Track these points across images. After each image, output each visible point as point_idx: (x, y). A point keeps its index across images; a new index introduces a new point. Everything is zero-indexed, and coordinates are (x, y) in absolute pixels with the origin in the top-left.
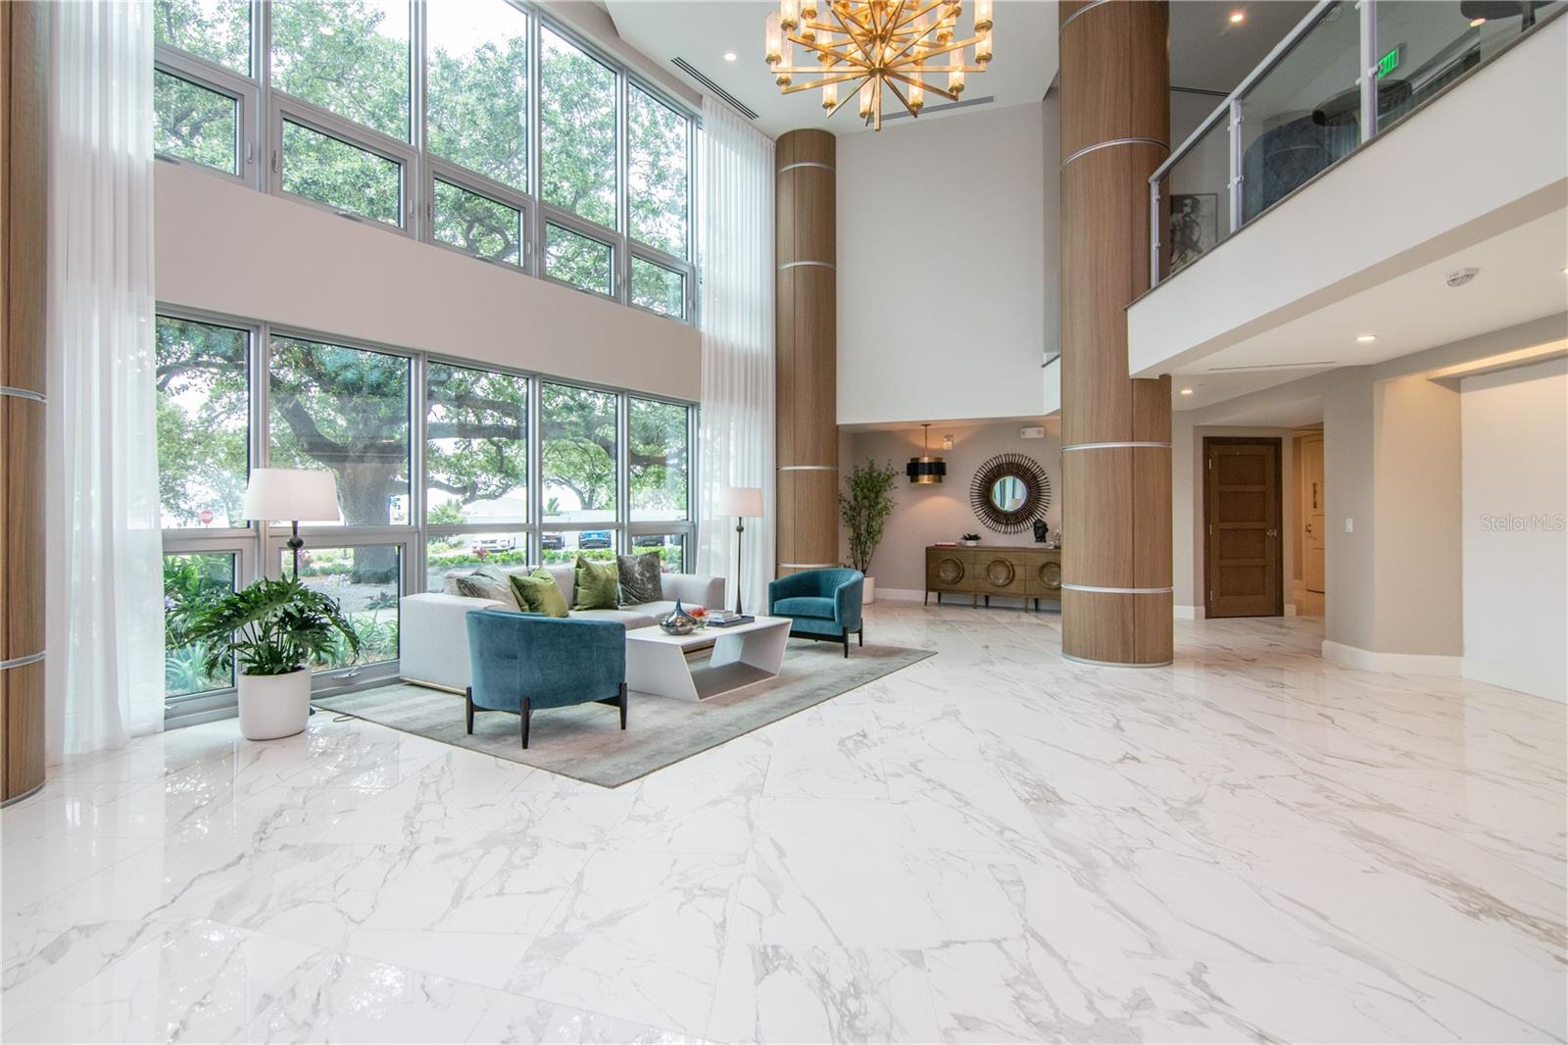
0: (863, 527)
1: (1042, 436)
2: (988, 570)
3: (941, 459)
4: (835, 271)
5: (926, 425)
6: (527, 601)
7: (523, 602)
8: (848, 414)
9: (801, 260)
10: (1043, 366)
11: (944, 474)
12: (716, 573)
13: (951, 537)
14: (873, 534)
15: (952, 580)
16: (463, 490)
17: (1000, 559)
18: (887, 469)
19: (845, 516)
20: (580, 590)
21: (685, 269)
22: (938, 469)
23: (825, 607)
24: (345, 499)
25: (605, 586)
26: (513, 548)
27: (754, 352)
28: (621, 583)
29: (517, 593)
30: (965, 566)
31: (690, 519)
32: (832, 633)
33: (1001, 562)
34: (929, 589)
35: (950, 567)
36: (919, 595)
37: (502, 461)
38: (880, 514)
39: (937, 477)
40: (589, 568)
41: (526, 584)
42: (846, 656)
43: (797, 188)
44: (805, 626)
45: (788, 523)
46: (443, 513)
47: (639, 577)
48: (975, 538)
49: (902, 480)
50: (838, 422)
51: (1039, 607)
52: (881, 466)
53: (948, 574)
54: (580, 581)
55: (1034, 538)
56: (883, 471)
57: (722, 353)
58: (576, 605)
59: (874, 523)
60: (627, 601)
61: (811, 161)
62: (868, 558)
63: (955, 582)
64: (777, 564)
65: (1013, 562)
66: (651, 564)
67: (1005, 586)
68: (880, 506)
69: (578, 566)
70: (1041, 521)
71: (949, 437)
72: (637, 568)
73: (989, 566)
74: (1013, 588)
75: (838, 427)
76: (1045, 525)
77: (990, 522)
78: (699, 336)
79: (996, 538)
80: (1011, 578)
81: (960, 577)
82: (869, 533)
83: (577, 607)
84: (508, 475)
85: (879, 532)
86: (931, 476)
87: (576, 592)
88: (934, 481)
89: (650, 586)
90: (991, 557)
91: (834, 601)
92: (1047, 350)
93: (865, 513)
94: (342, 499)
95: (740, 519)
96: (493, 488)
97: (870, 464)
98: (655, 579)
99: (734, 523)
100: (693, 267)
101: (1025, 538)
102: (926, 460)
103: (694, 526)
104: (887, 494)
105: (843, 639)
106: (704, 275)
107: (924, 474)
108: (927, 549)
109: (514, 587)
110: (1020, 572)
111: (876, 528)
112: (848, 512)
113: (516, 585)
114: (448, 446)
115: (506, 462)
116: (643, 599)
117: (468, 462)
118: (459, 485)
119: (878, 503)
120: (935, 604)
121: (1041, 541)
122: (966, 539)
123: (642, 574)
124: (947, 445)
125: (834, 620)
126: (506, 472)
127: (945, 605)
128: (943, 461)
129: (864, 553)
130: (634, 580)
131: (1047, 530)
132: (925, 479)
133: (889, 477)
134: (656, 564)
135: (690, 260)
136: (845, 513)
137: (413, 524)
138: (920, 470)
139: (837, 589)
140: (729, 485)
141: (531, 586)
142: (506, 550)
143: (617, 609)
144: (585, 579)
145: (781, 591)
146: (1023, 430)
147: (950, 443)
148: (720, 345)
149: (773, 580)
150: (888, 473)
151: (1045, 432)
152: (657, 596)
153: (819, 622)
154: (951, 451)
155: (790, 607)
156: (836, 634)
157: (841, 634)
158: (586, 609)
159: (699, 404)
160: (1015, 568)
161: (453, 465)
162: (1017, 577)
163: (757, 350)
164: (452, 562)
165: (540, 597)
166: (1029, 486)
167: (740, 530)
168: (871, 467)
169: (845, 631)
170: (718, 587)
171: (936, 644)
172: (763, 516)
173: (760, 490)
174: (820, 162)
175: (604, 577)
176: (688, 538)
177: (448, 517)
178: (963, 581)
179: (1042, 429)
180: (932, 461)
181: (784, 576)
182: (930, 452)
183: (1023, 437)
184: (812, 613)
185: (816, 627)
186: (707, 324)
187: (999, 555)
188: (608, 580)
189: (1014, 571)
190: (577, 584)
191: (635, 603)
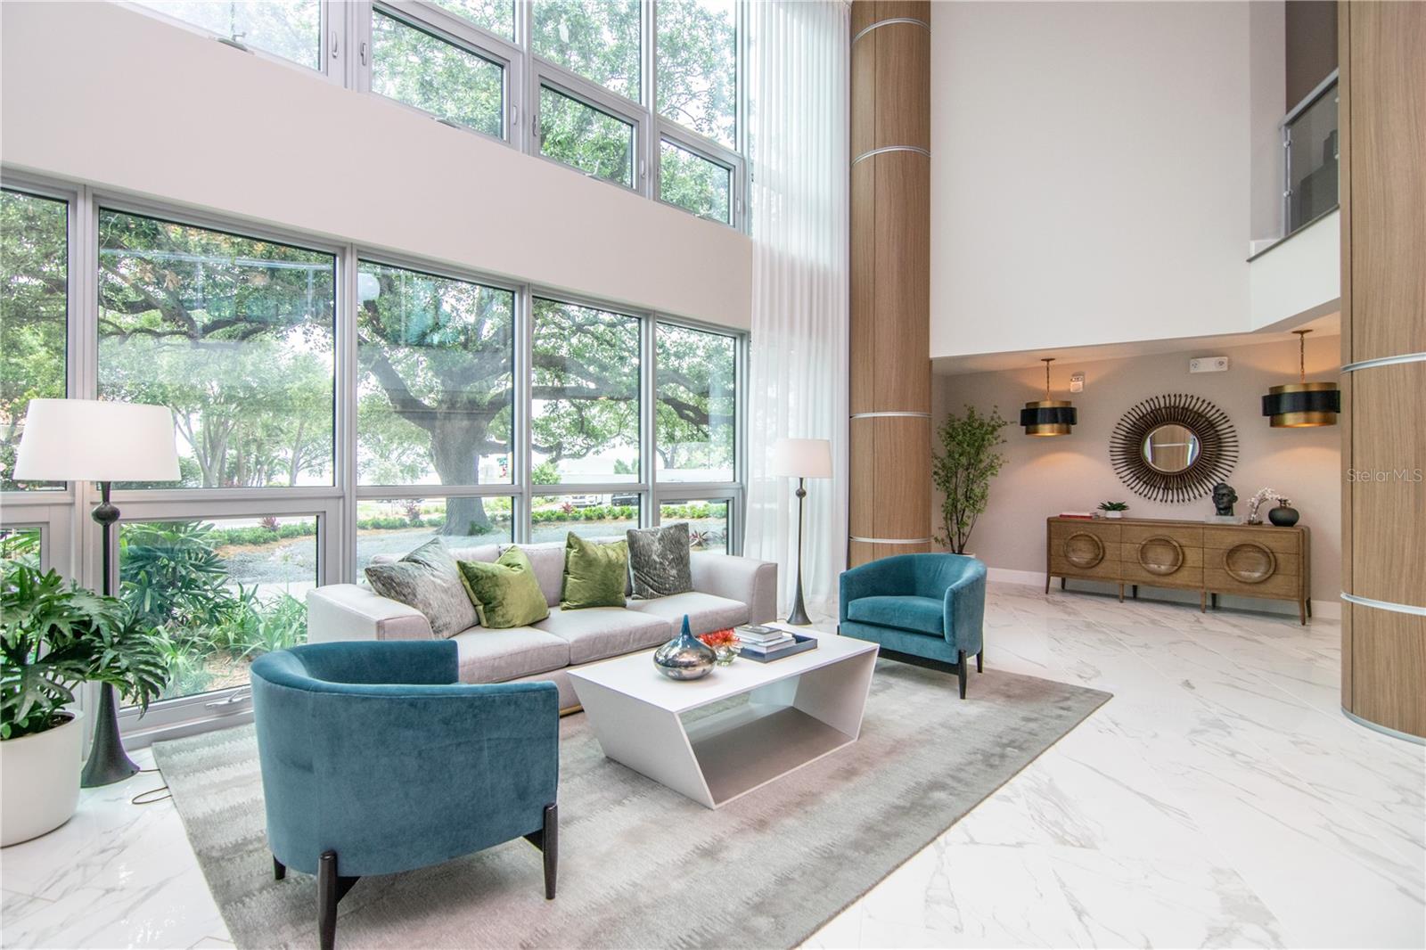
0: (960, 492)
1: (1225, 368)
2: (1143, 551)
3: (1070, 403)
4: (929, 158)
5: (1048, 360)
6: (480, 599)
7: (477, 602)
8: (944, 345)
9: (884, 146)
10: (1250, 260)
11: (1073, 422)
12: (768, 558)
13: (1086, 505)
14: (974, 500)
15: (1088, 563)
16: (549, 450)
17: (1162, 537)
18: (992, 419)
19: (936, 477)
20: (570, 579)
21: (733, 161)
22: (1065, 416)
23: (926, 615)
24: (437, 459)
25: (605, 575)
26: (600, 503)
27: (822, 270)
28: (634, 568)
29: (467, 584)
30: (1106, 544)
31: (738, 480)
32: (941, 659)
33: (1166, 542)
34: (1050, 572)
35: (1082, 545)
36: (1037, 578)
37: (582, 422)
38: (983, 474)
39: (1064, 426)
40: (582, 549)
41: (480, 574)
42: (963, 696)
43: (878, 58)
44: (896, 641)
45: (865, 485)
46: (541, 471)
47: (658, 560)
48: (1120, 507)
49: (1015, 430)
50: (932, 356)
51: (1217, 604)
52: (985, 414)
53: (1082, 555)
54: (571, 569)
55: (1215, 510)
56: (986, 421)
57: (780, 264)
58: (563, 600)
59: (975, 486)
60: (642, 594)
61: (897, 16)
62: (966, 530)
63: (1091, 565)
64: (850, 537)
65: (1183, 542)
66: (678, 541)
67: (1171, 574)
68: (982, 466)
69: (570, 546)
70: (1226, 486)
71: (1077, 375)
72: (657, 547)
73: (1144, 546)
74: (1183, 577)
75: (931, 362)
76: (1232, 492)
77: (1139, 486)
78: (749, 245)
79: (1149, 507)
80: (1179, 563)
81: (1099, 558)
82: (967, 498)
83: (564, 605)
84: (588, 435)
85: (983, 497)
86: (1056, 426)
87: (565, 580)
88: (1061, 432)
89: (674, 572)
90: (1148, 534)
91: (943, 606)
92: (1256, 235)
93: (962, 474)
94: (435, 458)
95: (801, 480)
96: (577, 448)
97: (968, 413)
98: (682, 561)
99: (795, 486)
100: (743, 159)
101: (1198, 508)
102: (1047, 404)
103: (742, 488)
104: (992, 450)
105: (958, 669)
106: (756, 170)
107: (1044, 422)
108: (1050, 521)
109: (464, 578)
110: (1193, 557)
111: (977, 491)
112: (940, 471)
113: (465, 574)
114: (539, 408)
115: (586, 423)
116: (664, 590)
117: (556, 424)
118: (547, 445)
119: (981, 461)
120: (1058, 591)
121: (1226, 514)
122: (1105, 507)
123: (663, 556)
124: (1076, 386)
125: (942, 637)
126: (587, 433)
127: (1074, 592)
128: (1073, 406)
129: (961, 523)
130: (650, 564)
131: (1235, 499)
132: (1046, 430)
133: (994, 429)
134: (683, 541)
135: (739, 150)
136: (935, 473)
137: (516, 483)
138: (1039, 417)
139: (948, 590)
140: (788, 437)
141: (487, 577)
142: (594, 506)
143: (624, 606)
144: (576, 563)
145: (857, 585)
146: (1193, 361)
147: (1081, 383)
148: (777, 255)
149: (844, 570)
150: (993, 423)
151: (1230, 361)
152: (684, 584)
153: (917, 639)
154: (1081, 393)
155: (872, 610)
156: (946, 660)
157: (955, 662)
158: (577, 607)
159: (749, 333)
160: (1186, 550)
161: (543, 427)
162: (1189, 563)
163: (825, 268)
164: (542, 516)
165: (499, 593)
166: (1202, 438)
167: (801, 494)
168: (971, 416)
169: (961, 656)
170: (767, 577)
171: (1098, 673)
172: (832, 477)
173: (828, 441)
174: (910, 16)
175: (604, 561)
176: (734, 506)
177: (544, 475)
178: (1103, 565)
179: (1225, 359)
180: (1057, 405)
181: (863, 561)
182: (1054, 396)
183: (1192, 370)
184: (907, 623)
185: (913, 645)
186: (760, 231)
187: (1160, 532)
188: (611, 565)
189: (1183, 554)
190: (566, 571)
191: (652, 597)
